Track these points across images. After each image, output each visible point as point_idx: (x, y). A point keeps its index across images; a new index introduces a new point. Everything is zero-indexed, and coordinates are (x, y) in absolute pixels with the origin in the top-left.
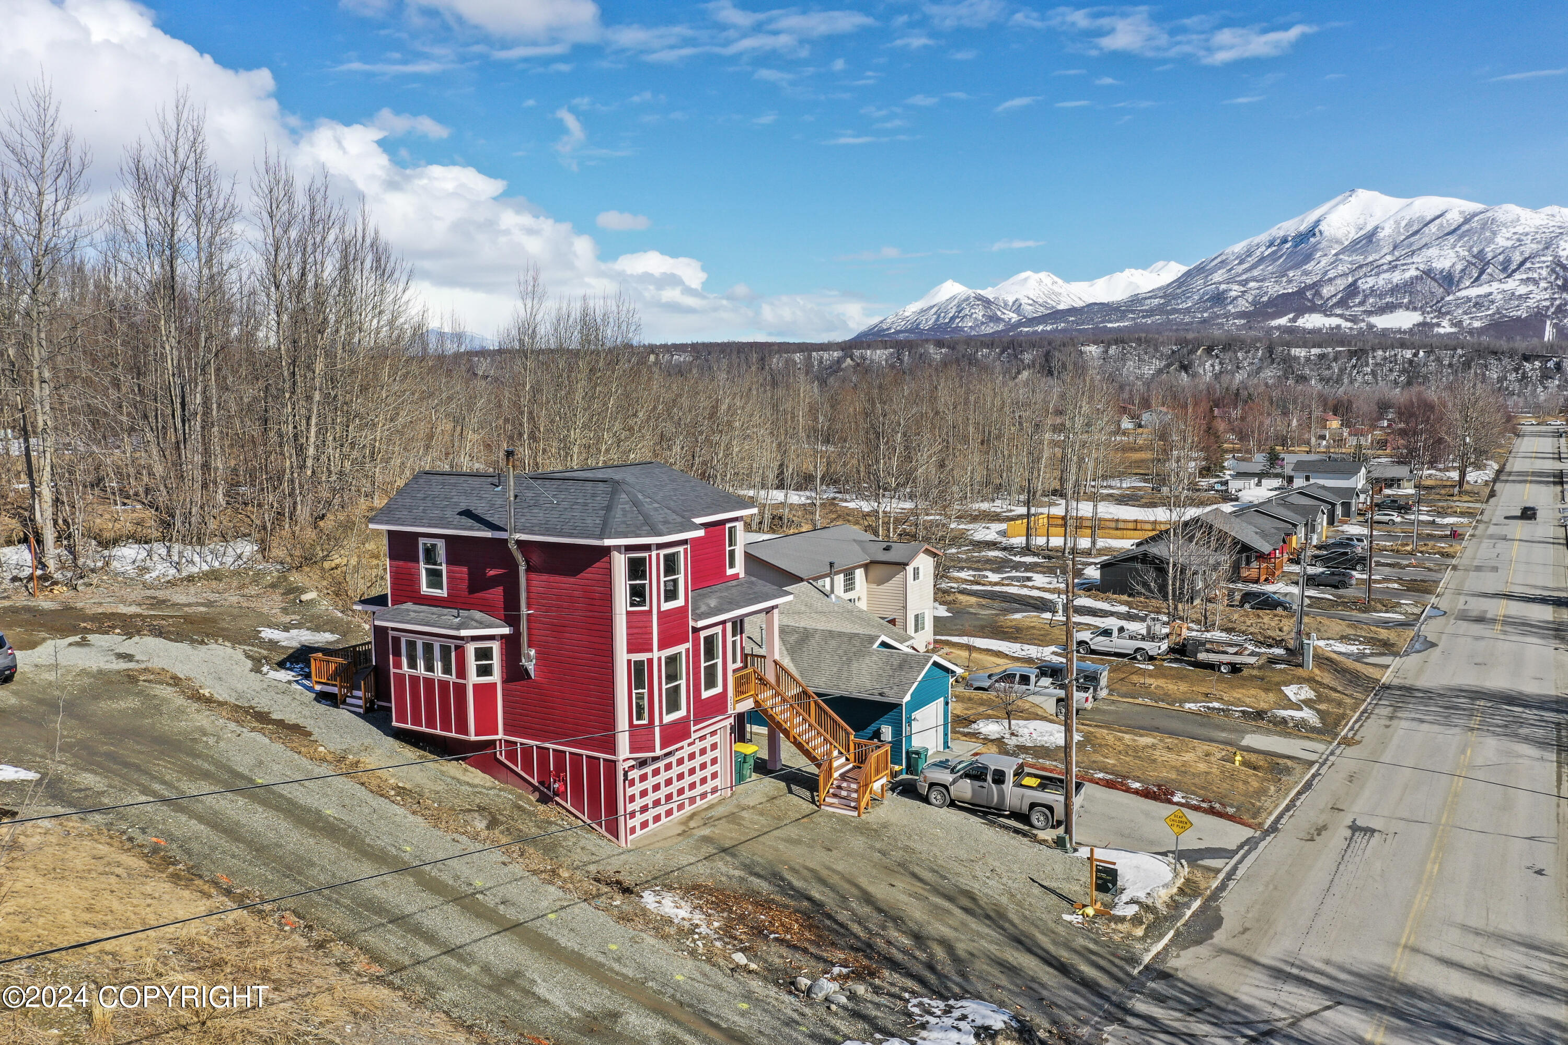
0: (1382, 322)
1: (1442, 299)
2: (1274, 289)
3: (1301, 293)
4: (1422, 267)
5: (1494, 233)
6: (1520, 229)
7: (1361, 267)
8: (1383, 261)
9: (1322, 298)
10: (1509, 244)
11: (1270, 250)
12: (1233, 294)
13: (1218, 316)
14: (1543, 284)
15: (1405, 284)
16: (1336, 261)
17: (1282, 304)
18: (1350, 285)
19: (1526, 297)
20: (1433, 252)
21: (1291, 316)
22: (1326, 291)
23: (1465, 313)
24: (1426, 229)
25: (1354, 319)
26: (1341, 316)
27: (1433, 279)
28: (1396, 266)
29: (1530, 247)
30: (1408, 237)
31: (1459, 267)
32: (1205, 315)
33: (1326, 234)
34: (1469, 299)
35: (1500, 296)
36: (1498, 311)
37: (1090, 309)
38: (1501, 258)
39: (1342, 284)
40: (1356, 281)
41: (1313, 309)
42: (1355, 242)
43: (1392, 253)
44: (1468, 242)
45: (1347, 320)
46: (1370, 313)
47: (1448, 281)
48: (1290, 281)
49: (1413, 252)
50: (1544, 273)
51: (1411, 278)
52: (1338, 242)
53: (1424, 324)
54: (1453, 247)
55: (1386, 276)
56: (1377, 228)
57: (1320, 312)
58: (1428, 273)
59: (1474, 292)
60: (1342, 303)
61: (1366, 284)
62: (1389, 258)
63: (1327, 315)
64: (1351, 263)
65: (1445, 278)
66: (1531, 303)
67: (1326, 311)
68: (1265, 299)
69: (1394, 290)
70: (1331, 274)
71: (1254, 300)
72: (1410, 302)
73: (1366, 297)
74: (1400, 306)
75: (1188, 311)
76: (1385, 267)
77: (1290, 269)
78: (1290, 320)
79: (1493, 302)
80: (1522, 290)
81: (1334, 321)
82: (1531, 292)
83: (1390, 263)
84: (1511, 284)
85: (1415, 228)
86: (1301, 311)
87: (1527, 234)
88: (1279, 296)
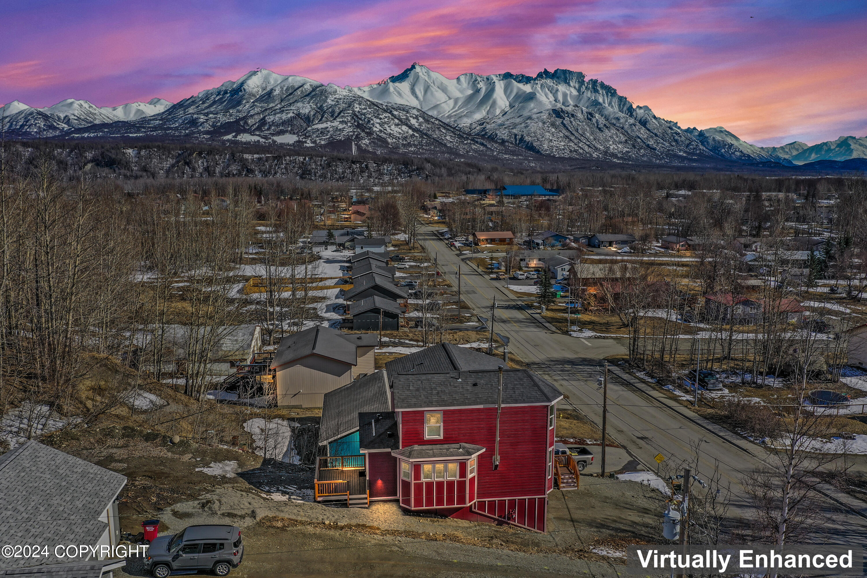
0: (279, 139)
1: (306, 129)
2: (223, 119)
3: (237, 122)
4: (295, 112)
5: (327, 97)
6: (337, 96)
7: (266, 110)
8: (277, 107)
9: (248, 125)
10: (333, 103)
11: (218, 97)
12: (202, 120)
13: (194, 133)
14: (349, 124)
15: (288, 120)
16: (253, 106)
17: (228, 128)
18: (262, 119)
19: (342, 130)
20: (300, 105)
21: (234, 134)
22: (250, 121)
23: (317, 137)
24: (295, 93)
25: (266, 138)
26: (259, 135)
27: (301, 118)
28: (283, 111)
29: (343, 106)
30: (287, 96)
31: (312, 113)
32: (187, 132)
33: (247, 90)
34: (318, 130)
35: (331, 129)
36: (331, 137)
37: (118, 125)
38: (330, 110)
39: (257, 118)
40: (265, 117)
41: (245, 131)
42: (262, 96)
43: (280, 103)
44: (315, 101)
45: (262, 138)
46: (273, 135)
47: (308, 120)
48: (231, 115)
49: (291, 104)
50: (349, 118)
51: (291, 117)
52: (254, 95)
53: (299, 141)
54: (309, 103)
55: (279, 115)
56: (272, 90)
57: (248, 133)
58: (298, 115)
59: (320, 126)
60: (259, 128)
61: (270, 119)
62: (279, 106)
63: (252, 135)
64: (261, 107)
65: (306, 118)
66: (345, 133)
67: (252, 133)
68: (219, 124)
69: (284, 123)
70: (252, 112)
71: (213, 125)
72: (291, 130)
73: (270, 126)
74: (287, 131)
75: (176, 129)
76: (278, 111)
77: (230, 108)
78: (234, 137)
79: (329, 132)
80: (341, 126)
81: (256, 138)
82: (344, 128)
83: (280, 108)
84: (336, 123)
85: (290, 91)
86: (239, 132)
87: (340, 99)
88: (226, 123)
